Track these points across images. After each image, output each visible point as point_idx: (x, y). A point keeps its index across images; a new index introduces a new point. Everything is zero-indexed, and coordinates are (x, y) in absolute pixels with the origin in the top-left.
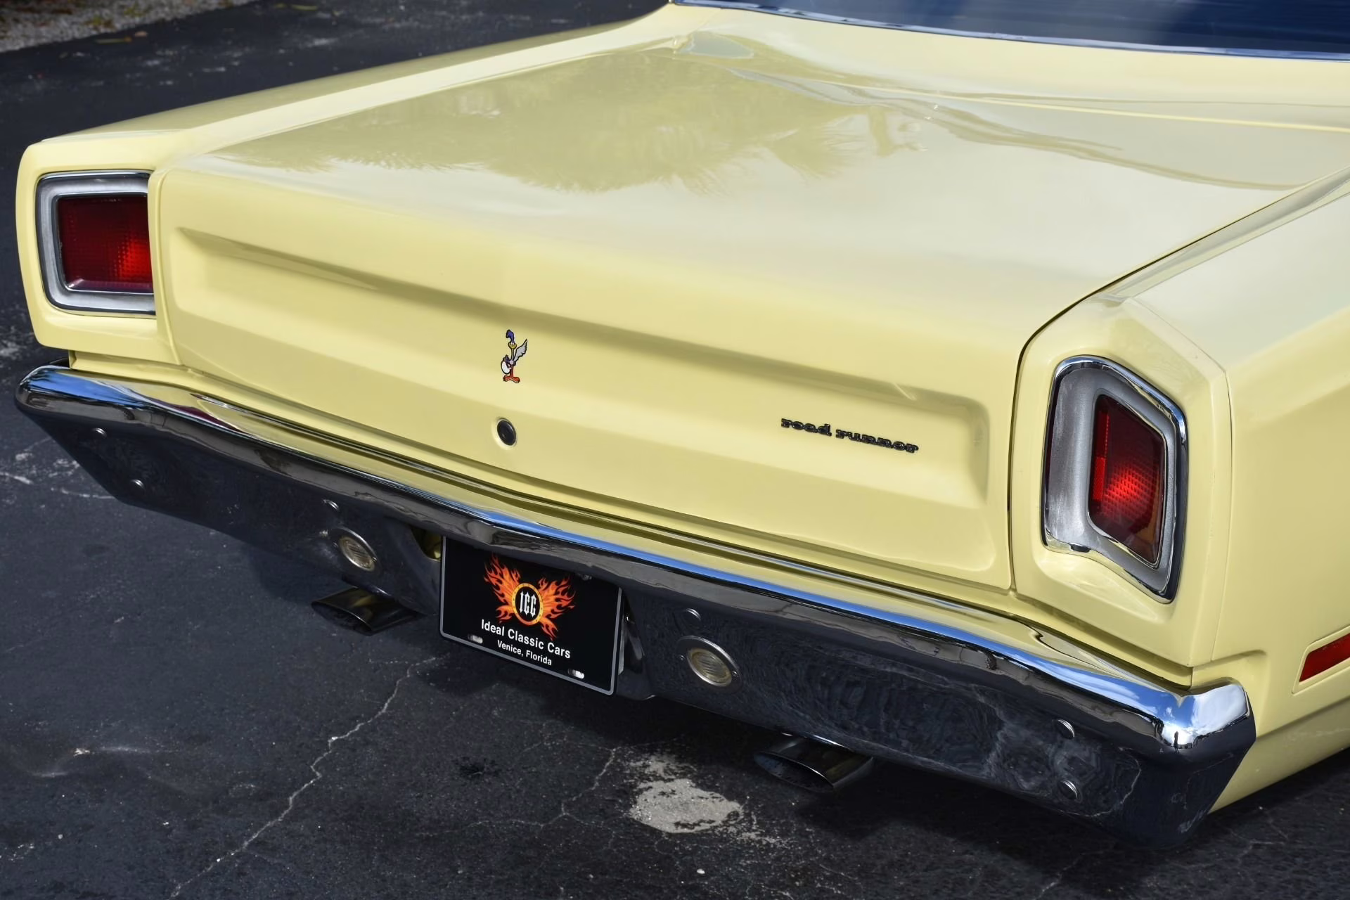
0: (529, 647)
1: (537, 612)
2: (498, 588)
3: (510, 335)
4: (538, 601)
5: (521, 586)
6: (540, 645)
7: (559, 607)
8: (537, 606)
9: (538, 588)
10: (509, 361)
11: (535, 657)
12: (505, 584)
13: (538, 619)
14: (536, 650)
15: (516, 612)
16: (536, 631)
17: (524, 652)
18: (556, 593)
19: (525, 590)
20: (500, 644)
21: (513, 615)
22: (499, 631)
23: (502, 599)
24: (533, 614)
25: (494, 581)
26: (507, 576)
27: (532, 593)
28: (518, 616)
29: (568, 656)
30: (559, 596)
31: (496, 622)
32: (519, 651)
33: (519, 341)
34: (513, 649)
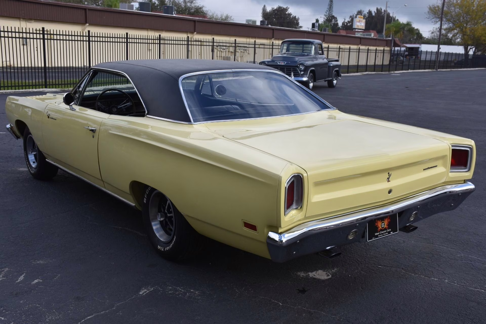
3: (389, 173)
4: (384, 224)
5: (381, 222)
8: (384, 225)
9: (384, 221)
15: (381, 228)
18: (387, 220)
19: (382, 223)
20: (379, 236)
21: (381, 229)
22: (378, 234)
24: (384, 226)
27: (383, 222)
28: (382, 228)
31: (378, 232)
33: (390, 174)
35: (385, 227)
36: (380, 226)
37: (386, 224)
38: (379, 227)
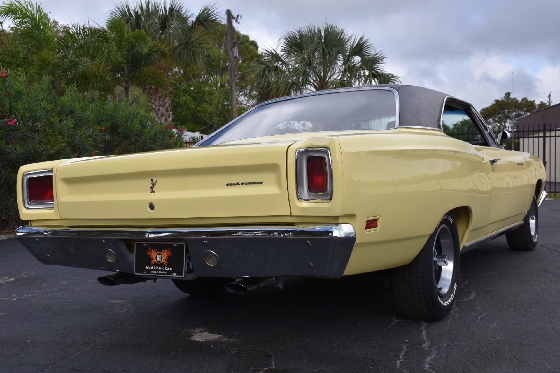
0: (160, 270)
1: (162, 260)
2: (151, 256)
3: (152, 180)
4: (162, 256)
5: (157, 253)
6: (163, 268)
7: (168, 256)
8: (162, 258)
9: (162, 252)
10: (152, 188)
11: (162, 272)
12: (153, 254)
13: (162, 261)
14: (162, 270)
15: (156, 261)
16: (162, 265)
17: (159, 272)
18: (167, 252)
19: (158, 254)
20: (152, 272)
21: (155, 262)
22: (151, 268)
23: (152, 259)
24: (161, 260)
25: (149, 254)
26: (153, 252)
27: (160, 254)
28: (157, 262)
29: (171, 269)
30: (168, 253)
31: (150, 266)
32: (157, 272)
33: (154, 181)
34: (155, 272)
35: (163, 263)
36: (155, 259)
37: (165, 258)
38: (153, 259)
